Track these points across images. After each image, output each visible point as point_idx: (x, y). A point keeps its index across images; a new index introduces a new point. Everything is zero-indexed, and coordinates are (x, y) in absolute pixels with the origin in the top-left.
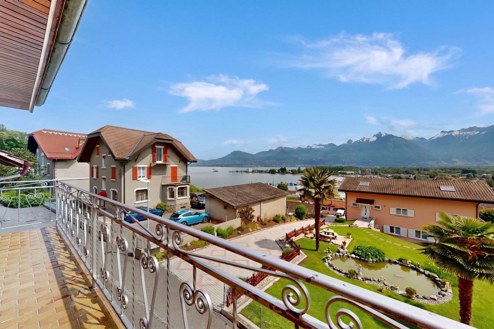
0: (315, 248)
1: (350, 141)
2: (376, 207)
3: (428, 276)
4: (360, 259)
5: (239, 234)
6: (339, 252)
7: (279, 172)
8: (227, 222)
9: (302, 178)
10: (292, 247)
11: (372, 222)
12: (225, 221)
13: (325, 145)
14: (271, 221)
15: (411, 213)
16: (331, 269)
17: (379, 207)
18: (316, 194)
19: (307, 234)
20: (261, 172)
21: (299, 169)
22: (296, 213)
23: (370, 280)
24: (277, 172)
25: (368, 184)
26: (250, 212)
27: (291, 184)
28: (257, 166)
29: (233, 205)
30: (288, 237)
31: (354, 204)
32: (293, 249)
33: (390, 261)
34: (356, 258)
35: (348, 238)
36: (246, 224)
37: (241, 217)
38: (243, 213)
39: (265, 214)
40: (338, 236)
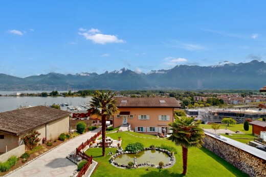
0: (102, 154)
1: (107, 72)
2: (131, 116)
3: (164, 152)
4: (131, 153)
5: (23, 162)
6: (117, 152)
7: (50, 95)
8: (7, 153)
9: (92, 99)
10: (83, 158)
11: (130, 126)
12: (5, 152)
13: (90, 74)
14: (58, 141)
15: (148, 117)
16: (116, 166)
17: (132, 116)
18: (103, 111)
19: (91, 145)
20: (31, 95)
21: (70, 92)
22: (77, 129)
23: (140, 165)
24: (48, 95)
25: (126, 101)
26: (36, 136)
27: (63, 106)
28: (27, 90)
29: (15, 132)
30: (78, 150)
31: (118, 116)
32: (85, 161)
33: (146, 149)
34: (129, 153)
35: (119, 140)
36: (31, 149)
37: (25, 144)
38: (28, 139)
39: (51, 136)
40: (114, 140)
